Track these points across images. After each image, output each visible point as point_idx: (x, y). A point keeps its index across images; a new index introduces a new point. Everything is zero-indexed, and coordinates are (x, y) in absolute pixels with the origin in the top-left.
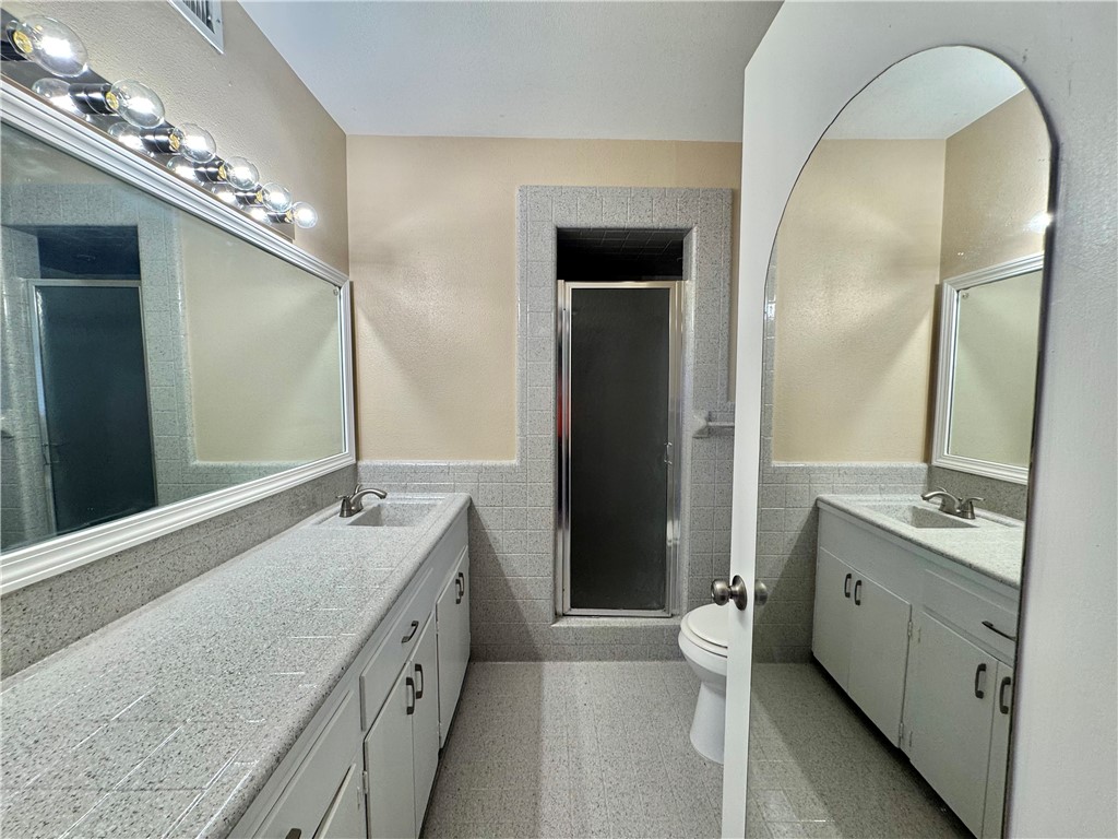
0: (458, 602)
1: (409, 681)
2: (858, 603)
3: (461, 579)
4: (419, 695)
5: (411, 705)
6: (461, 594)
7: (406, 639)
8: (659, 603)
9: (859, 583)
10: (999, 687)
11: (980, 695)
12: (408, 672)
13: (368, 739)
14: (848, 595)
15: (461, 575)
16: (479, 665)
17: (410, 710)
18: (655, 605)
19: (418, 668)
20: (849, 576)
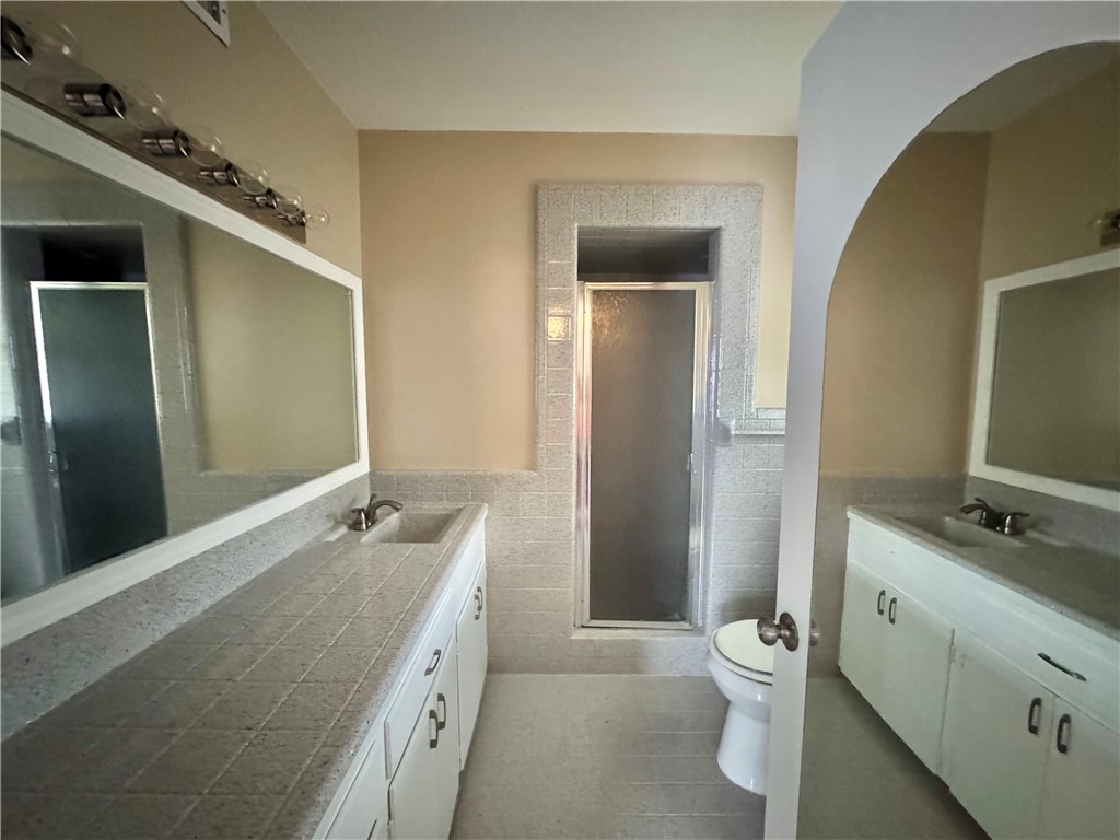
0: (477, 617)
1: (433, 714)
2: (892, 621)
3: (479, 594)
4: (441, 726)
5: (434, 738)
6: (480, 608)
7: (429, 671)
8: (681, 615)
9: (894, 601)
10: (1057, 724)
11: (1033, 729)
12: (432, 704)
13: (394, 787)
14: (881, 612)
15: (479, 589)
16: (495, 677)
17: (433, 744)
18: (677, 616)
19: (441, 698)
20: (883, 593)
